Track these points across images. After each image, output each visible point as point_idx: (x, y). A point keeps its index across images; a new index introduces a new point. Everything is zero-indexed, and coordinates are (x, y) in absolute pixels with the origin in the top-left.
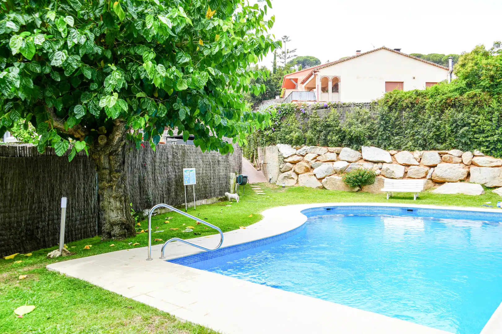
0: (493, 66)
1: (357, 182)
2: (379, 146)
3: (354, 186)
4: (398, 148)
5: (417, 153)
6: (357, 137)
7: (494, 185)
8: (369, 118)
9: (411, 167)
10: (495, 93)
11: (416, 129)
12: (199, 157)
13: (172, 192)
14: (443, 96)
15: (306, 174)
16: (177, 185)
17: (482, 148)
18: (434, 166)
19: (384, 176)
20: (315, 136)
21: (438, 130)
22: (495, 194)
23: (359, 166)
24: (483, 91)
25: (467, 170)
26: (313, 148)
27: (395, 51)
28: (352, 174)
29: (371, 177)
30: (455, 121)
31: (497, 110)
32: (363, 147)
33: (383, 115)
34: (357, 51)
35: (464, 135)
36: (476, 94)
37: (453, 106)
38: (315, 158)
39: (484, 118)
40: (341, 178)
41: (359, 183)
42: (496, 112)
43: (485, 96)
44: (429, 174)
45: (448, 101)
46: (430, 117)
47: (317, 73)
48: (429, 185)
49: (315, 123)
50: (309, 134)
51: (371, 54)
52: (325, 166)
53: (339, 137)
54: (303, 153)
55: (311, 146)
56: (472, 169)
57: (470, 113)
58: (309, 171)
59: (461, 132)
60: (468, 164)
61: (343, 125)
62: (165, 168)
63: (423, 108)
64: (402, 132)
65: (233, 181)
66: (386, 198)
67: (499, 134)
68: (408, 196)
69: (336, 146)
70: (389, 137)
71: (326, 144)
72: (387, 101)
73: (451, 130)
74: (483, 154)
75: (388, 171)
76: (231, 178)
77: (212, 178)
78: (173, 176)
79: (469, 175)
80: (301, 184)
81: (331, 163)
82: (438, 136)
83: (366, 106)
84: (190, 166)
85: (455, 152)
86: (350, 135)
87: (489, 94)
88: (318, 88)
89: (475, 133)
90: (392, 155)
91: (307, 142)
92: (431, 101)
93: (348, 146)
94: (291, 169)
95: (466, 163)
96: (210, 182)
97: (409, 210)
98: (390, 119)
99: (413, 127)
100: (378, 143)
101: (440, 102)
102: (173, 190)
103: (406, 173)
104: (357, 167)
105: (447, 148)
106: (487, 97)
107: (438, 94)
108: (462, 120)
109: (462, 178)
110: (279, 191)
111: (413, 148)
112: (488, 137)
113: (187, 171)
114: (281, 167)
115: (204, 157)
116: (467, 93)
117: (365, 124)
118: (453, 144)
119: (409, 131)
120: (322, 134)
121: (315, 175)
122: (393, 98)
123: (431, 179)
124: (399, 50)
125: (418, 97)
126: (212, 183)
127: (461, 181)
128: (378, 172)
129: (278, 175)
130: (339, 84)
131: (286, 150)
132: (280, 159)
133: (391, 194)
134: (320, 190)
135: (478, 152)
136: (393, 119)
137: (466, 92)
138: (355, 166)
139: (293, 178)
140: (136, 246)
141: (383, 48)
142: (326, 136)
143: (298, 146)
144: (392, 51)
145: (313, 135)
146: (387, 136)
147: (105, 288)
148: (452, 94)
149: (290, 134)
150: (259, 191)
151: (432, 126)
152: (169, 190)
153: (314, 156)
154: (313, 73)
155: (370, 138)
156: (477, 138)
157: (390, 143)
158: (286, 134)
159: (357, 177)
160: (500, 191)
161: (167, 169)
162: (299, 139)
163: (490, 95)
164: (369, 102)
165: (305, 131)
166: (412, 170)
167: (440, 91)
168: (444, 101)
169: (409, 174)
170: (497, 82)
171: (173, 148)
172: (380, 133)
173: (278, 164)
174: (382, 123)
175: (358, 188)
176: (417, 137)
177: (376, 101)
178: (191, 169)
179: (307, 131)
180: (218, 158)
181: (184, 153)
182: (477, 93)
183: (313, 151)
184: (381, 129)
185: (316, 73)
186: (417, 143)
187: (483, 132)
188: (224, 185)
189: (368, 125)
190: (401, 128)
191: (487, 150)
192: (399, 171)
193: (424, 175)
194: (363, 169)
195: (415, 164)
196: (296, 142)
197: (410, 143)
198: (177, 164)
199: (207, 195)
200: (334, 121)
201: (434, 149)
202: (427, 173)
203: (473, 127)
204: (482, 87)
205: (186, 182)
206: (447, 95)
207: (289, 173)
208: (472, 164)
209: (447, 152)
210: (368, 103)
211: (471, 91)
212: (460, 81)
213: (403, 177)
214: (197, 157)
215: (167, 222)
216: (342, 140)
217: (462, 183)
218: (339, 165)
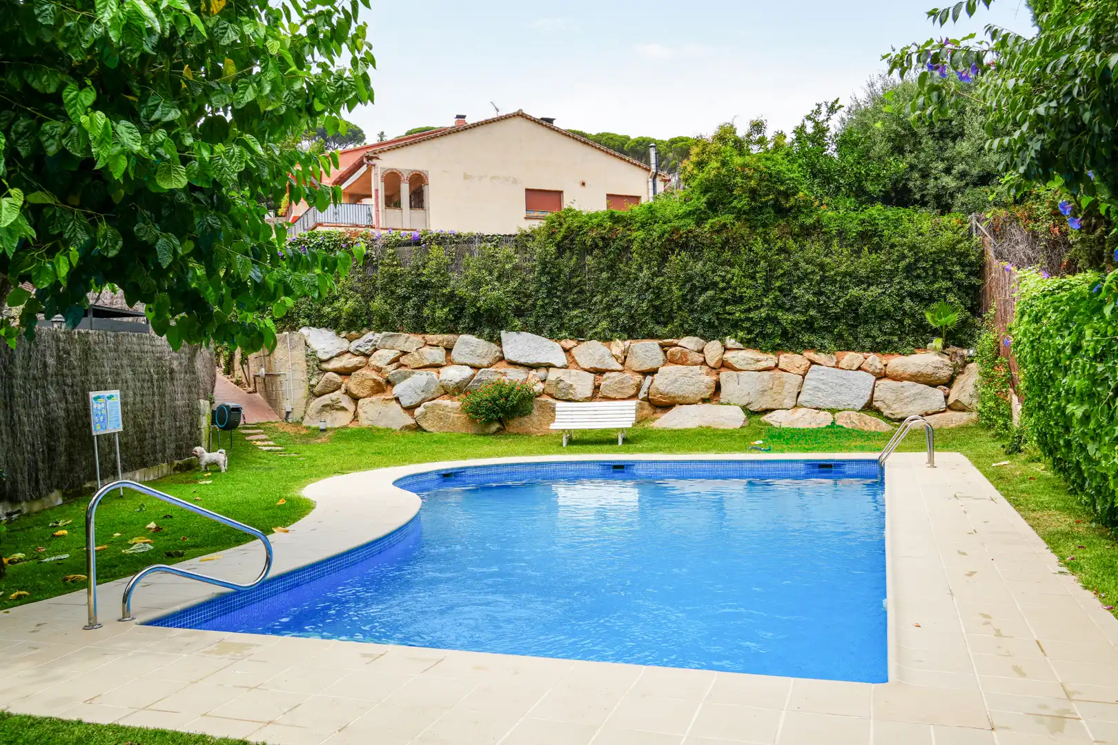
0: (755, 170)
1: (494, 412)
2: (538, 331)
3: (489, 422)
4: (579, 334)
5: (618, 346)
6: (489, 310)
7: (764, 407)
8: (516, 268)
9: (607, 374)
10: (759, 224)
11: (613, 294)
12: (125, 362)
13: (60, 455)
14: (666, 226)
15: (374, 398)
16: (71, 435)
17: (740, 334)
18: (653, 372)
19: (551, 396)
20: (393, 308)
21: (658, 296)
22: (766, 424)
23: (498, 376)
24: (738, 218)
25: (715, 378)
26: (391, 336)
27: (544, 123)
28: (483, 394)
29: (524, 398)
30: (690, 279)
31: (764, 258)
32: (503, 333)
33: (544, 264)
34: (458, 117)
35: (706, 308)
36: (725, 225)
37: (684, 246)
38: (396, 360)
39: (741, 273)
40: (457, 404)
41: (501, 415)
42: (762, 262)
43: (741, 229)
44: (644, 389)
45: (675, 237)
46: (640, 269)
47: (374, 161)
48: (645, 412)
49: (393, 278)
50: (377, 304)
51: (493, 125)
52: (421, 378)
53: (450, 310)
54: (367, 348)
55: (384, 333)
56: (725, 375)
57: (716, 263)
58: (383, 391)
59: (701, 300)
60: (716, 366)
61: (458, 284)
62: (39, 391)
63: (627, 249)
64: (585, 300)
65: (205, 422)
66: (561, 445)
67: (768, 304)
68: (605, 437)
69: (443, 332)
70: (558, 312)
71: (419, 327)
72: (553, 233)
73: (683, 295)
74: (741, 346)
75: (561, 385)
76: (202, 413)
77: (157, 414)
78: (62, 413)
79: (718, 387)
80: (364, 422)
81: (433, 372)
82: (657, 308)
83: (507, 242)
84: (102, 386)
85: (690, 343)
86: (474, 306)
87: (748, 224)
88: (377, 197)
89: (726, 302)
90: (567, 351)
91: (376, 321)
92: (641, 234)
93: (471, 331)
94: (339, 387)
95: (712, 364)
96: (153, 424)
97: (615, 467)
98: (560, 271)
99: (606, 290)
100: (536, 323)
101: (660, 238)
102: (62, 448)
103: (597, 388)
104: (495, 378)
105: (676, 334)
106: (745, 231)
107: (655, 222)
108: (702, 275)
109: (707, 395)
110: (313, 441)
111: (608, 334)
112: (749, 310)
113: (99, 397)
114: (313, 382)
115: (137, 363)
116: (710, 221)
117: (508, 282)
118: (686, 326)
119: (599, 297)
120: (410, 304)
121: (397, 399)
122: (565, 226)
123: (647, 399)
124: (550, 121)
125: (616, 226)
126: (157, 426)
127: (704, 401)
128: (539, 387)
129: (307, 403)
130: (425, 188)
131: (324, 341)
132: (311, 363)
133: (571, 436)
134: (411, 435)
135: (733, 341)
136: (567, 270)
137: (706, 219)
138: (486, 375)
139: (343, 409)
140: (20, 600)
141: (518, 115)
142: (419, 308)
143: (353, 333)
144: (538, 123)
145: (388, 307)
146: (554, 309)
147: (13, 711)
148: (682, 223)
149: (331, 303)
150: (266, 443)
151: (645, 287)
152: (51, 450)
153: (392, 354)
154: (365, 160)
155: (519, 313)
156: (730, 314)
157: (562, 325)
158: (323, 305)
159: (494, 400)
160: (774, 418)
161: (45, 396)
162: (356, 316)
163: (750, 228)
164: (513, 233)
165: (368, 297)
166: (609, 381)
167: (658, 215)
168: (666, 235)
169: (604, 390)
170: (761, 203)
171: (58, 340)
172: (540, 303)
173: (305, 377)
174: (544, 279)
175: (495, 427)
176: (617, 309)
177: (529, 231)
178: (107, 393)
179: (372, 297)
180: (171, 364)
181: (87, 353)
182: (728, 221)
183: (390, 342)
184: (543, 292)
185: (371, 162)
186: (618, 325)
187: (739, 300)
188: (186, 430)
189: (514, 284)
190: (582, 292)
191: (749, 336)
192: (584, 384)
193: (632, 392)
194: (507, 382)
195: (614, 368)
196: (347, 324)
197: (604, 324)
198: (69, 381)
199: (147, 459)
200: (439, 275)
201: (651, 336)
202: (639, 387)
203: (723, 290)
204: (736, 210)
205: (98, 428)
206: (673, 224)
207: (334, 395)
208: (724, 365)
209: (675, 341)
210: (510, 236)
211: (716, 219)
212: (695, 197)
213: (592, 398)
214: (118, 363)
215: (60, 532)
216: (457, 318)
217: (707, 405)
218: (454, 374)
